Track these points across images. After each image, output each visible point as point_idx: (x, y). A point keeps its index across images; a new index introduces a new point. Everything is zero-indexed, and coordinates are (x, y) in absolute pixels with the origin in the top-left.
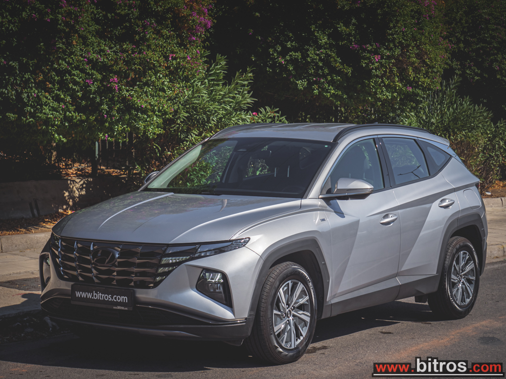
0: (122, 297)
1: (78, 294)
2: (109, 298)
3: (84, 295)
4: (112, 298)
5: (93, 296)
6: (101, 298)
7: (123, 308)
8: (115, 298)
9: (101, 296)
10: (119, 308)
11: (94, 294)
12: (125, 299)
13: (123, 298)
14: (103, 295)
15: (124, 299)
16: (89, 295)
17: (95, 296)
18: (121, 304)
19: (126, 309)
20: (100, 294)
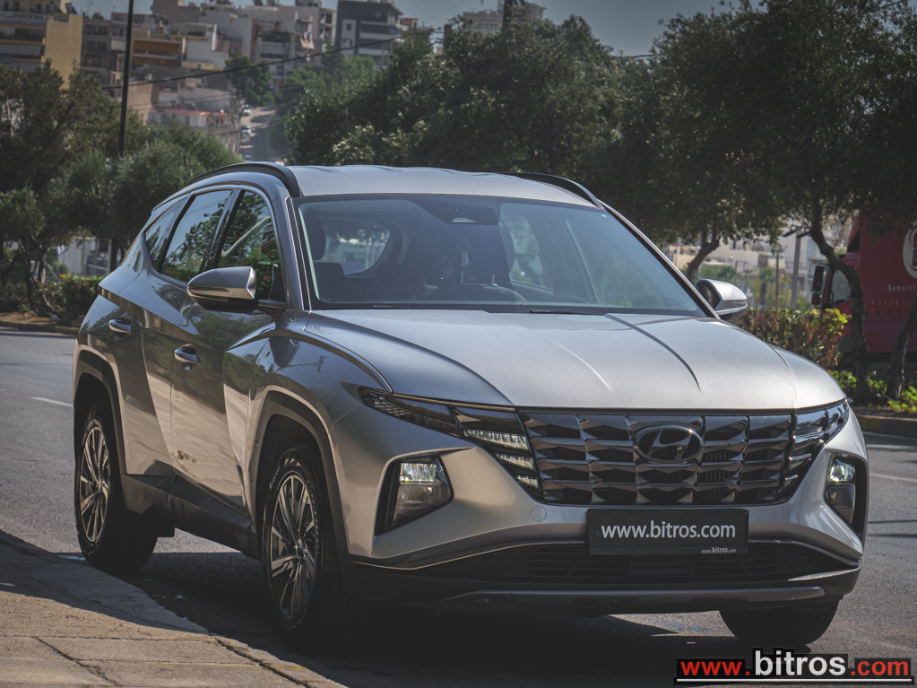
0: (723, 527)
1: (607, 532)
2: (690, 531)
3: (624, 532)
4: (699, 532)
5: (648, 531)
6: (671, 533)
7: (725, 550)
8: (707, 531)
9: (672, 530)
10: (715, 550)
11: (652, 528)
12: (731, 530)
13: (725, 530)
14: (675, 528)
15: (729, 530)
16: (639, 532)
17: (656, 531)
18: (720, 542)
19: (734, 551)
20: (669, 526)
